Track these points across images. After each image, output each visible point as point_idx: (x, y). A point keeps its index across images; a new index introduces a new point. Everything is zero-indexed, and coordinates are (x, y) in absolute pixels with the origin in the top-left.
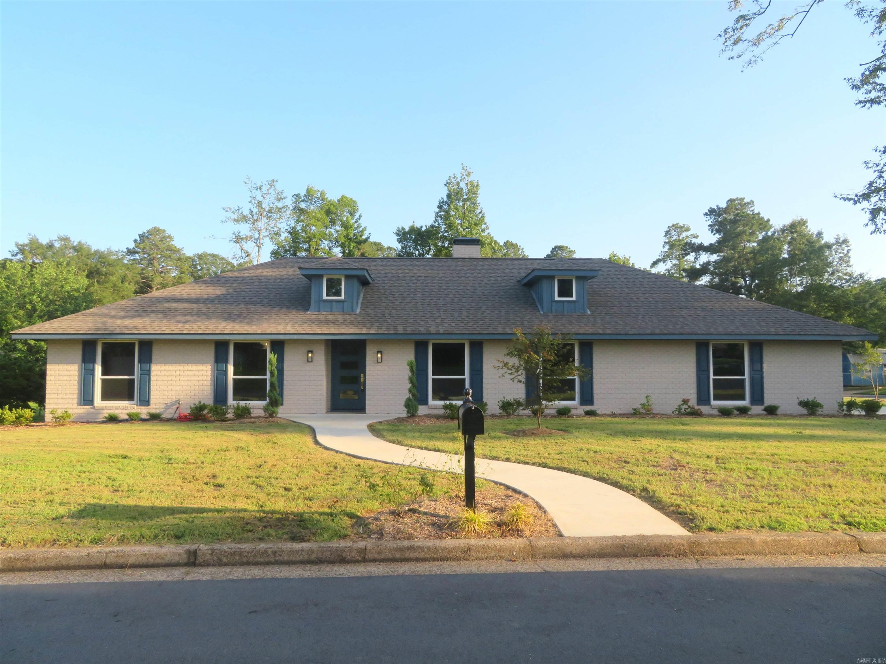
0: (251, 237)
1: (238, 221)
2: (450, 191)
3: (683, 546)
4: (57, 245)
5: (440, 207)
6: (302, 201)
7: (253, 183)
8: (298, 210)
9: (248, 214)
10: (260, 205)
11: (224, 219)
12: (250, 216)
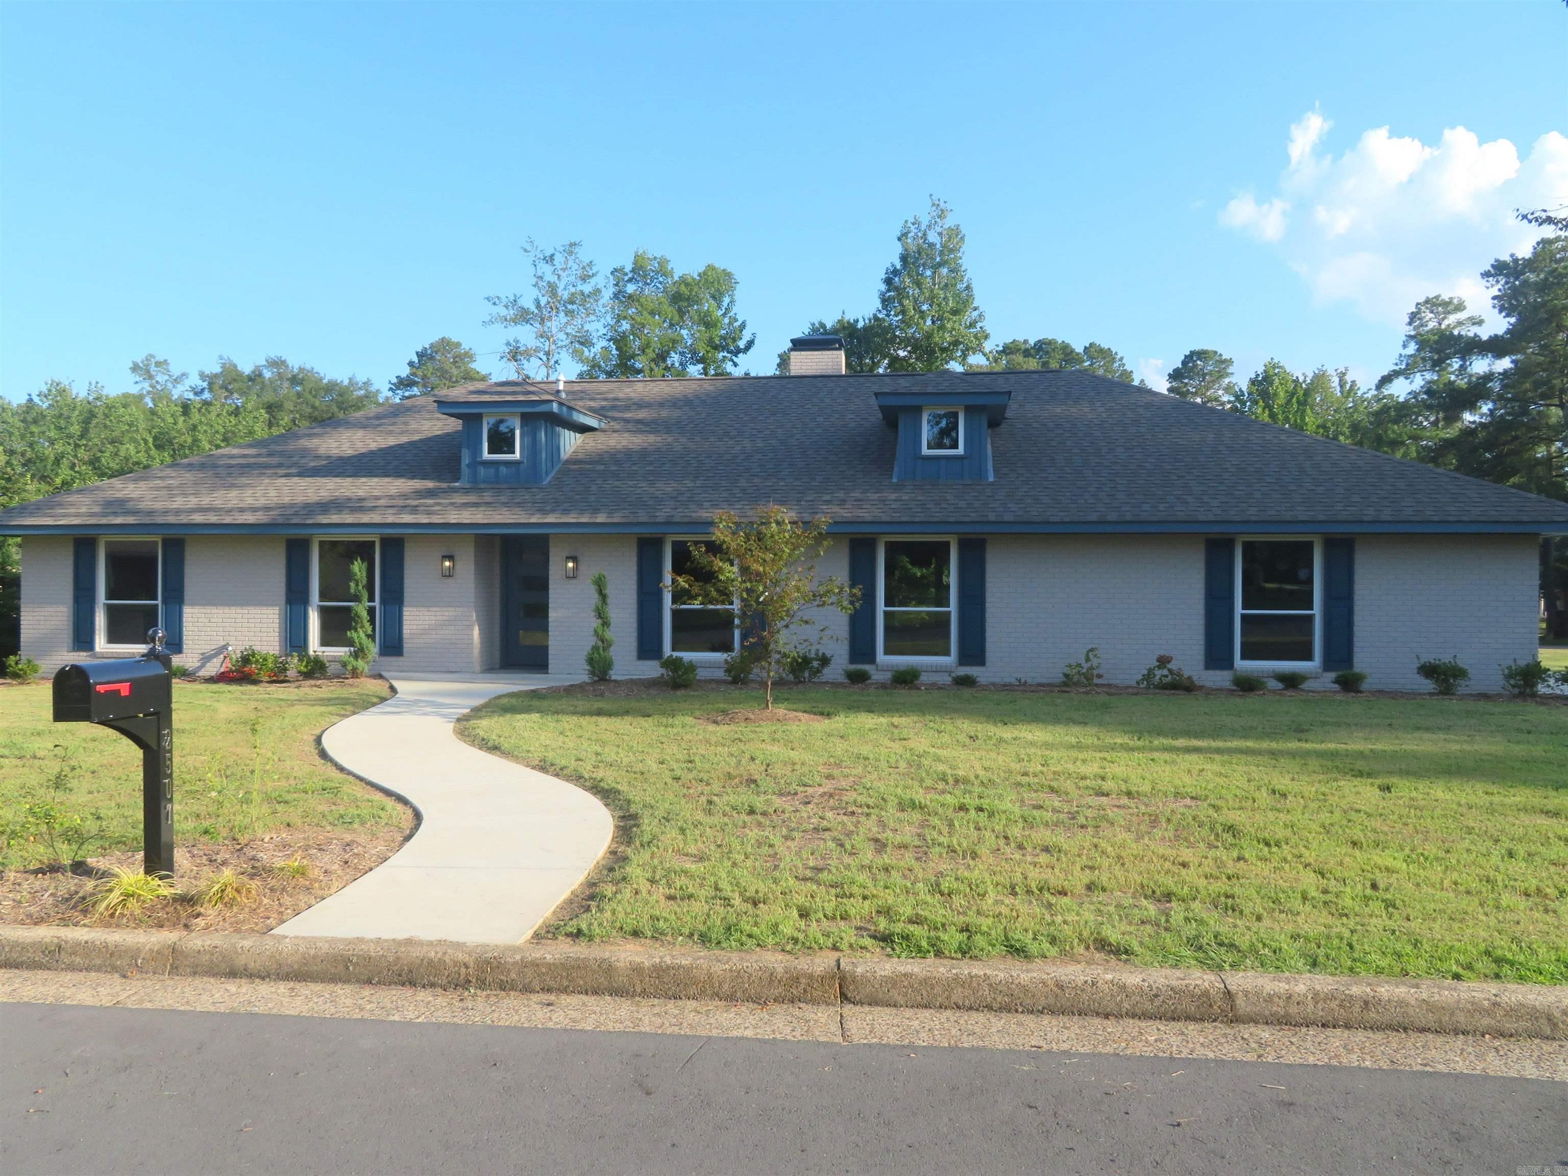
0: (537, 350)
1: (515, 321)
2: (906, 250)
3: (467, 967)
4: (267, 374)
5: (888, 281)
6: (630, 280)
7: (539, 249)
8: (624, 297)
9: (533, 308)
10: (552, 289)
11: (487, 319)
12: (536, 311)
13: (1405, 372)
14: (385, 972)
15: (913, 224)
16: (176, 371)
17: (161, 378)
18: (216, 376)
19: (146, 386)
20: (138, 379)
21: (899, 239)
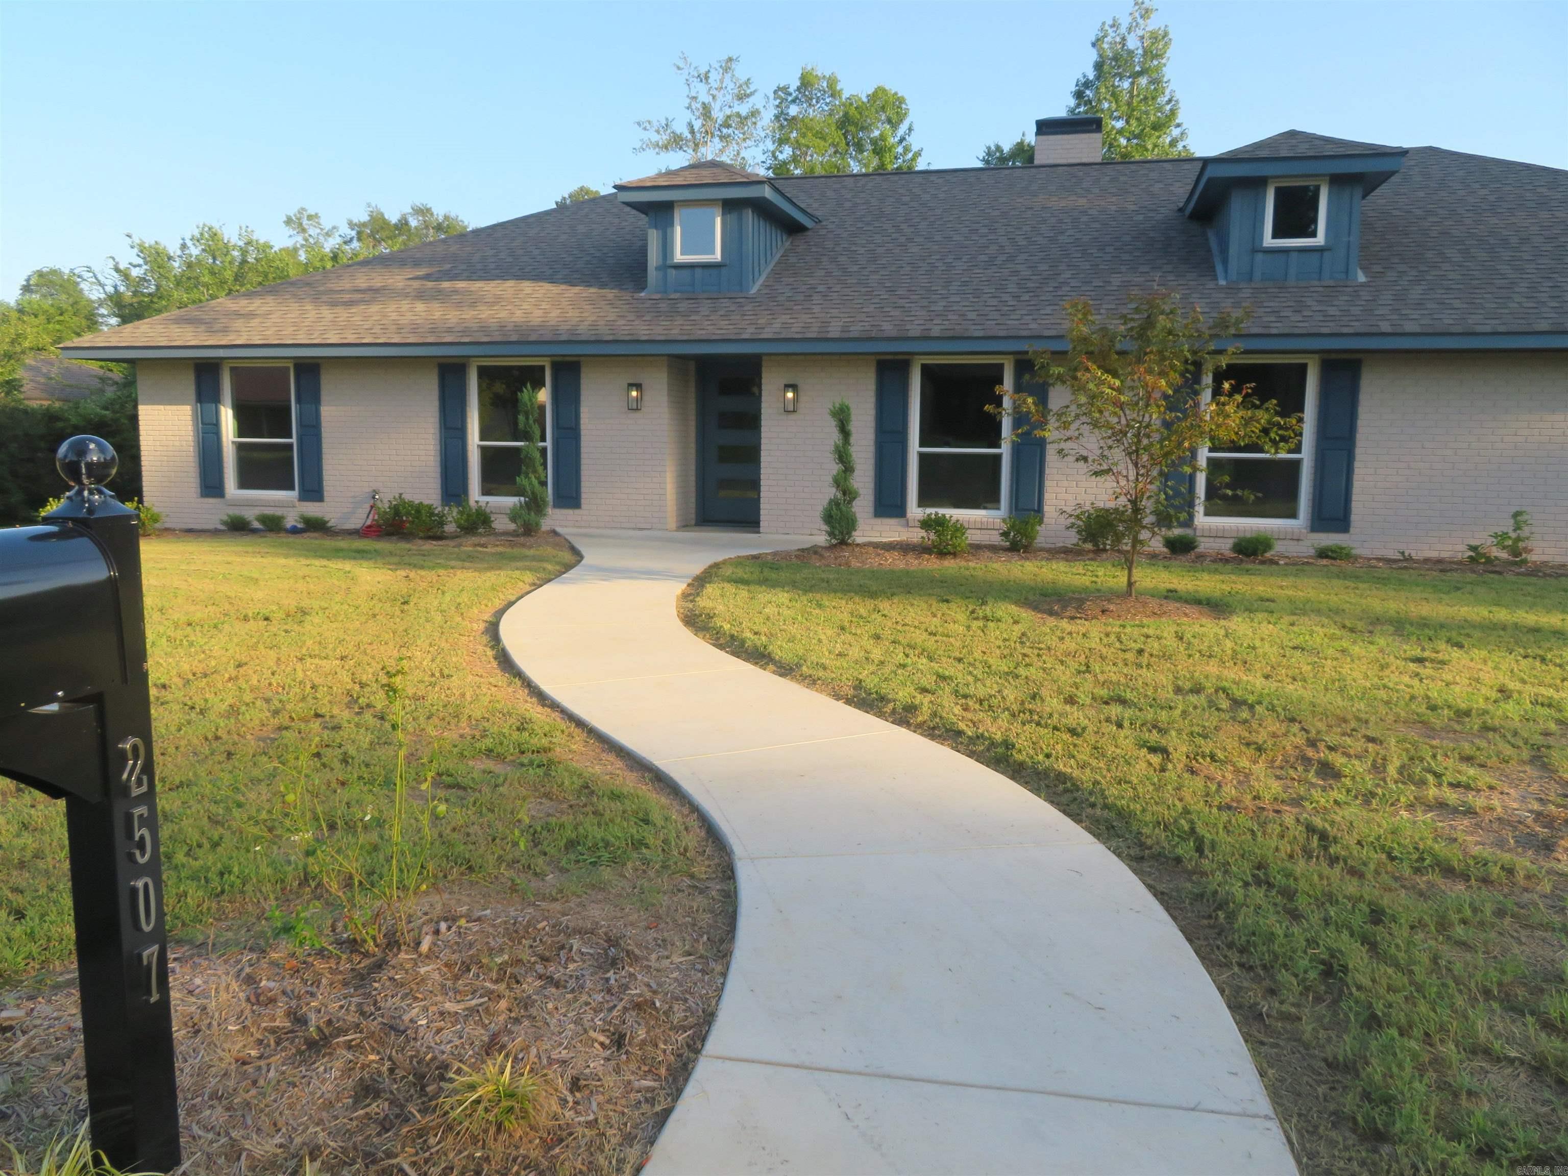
1: (666, 147)
6: (794, 101)
7: (693, 66)
8: (786, 120)
9: (687, 134)
10: (706, 112)
11: (638, 146)
12: (689, 136)
15: (1111, 27)
16: (327, 225)
17: (313, 231)
18: (364, 225)
19: (299, 239)
20: (292, 232)
21: (1094, 45)
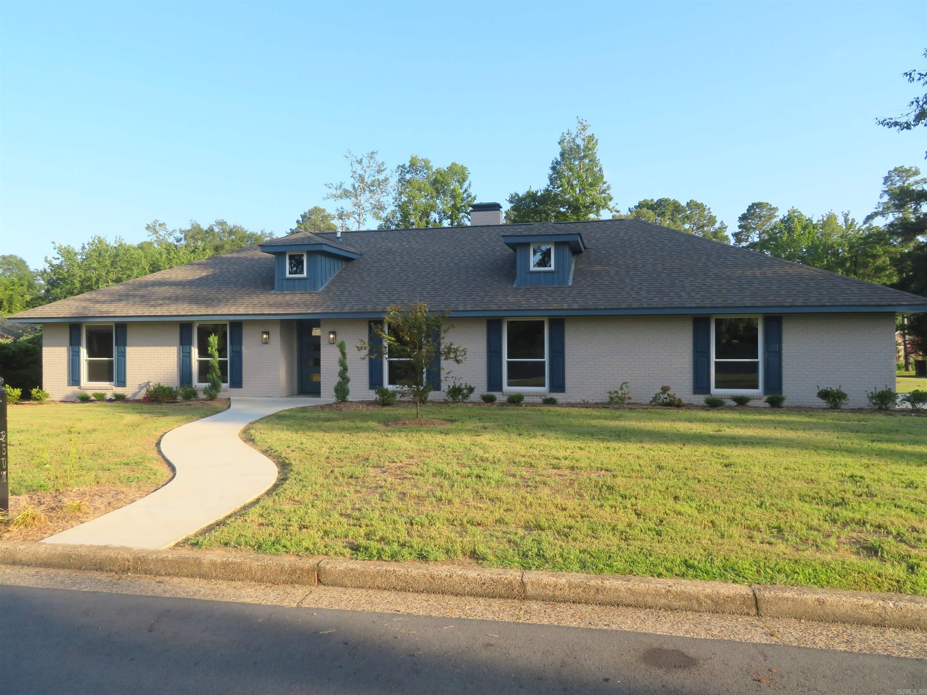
0: (354, 213)
1: (341, 197)
2: (563, 150)
4: (216, 230)
5: (553, 168)
6: (408, 172)
7: (354, 156)
8: (404, 181)
9: (351, 189)
10: (362, 179)
11: (325, 196)
12: (353, 191)
13: (883, 214)
14: (88, 563)
15: (568, 134)
16: (170, 229)
17: (162, 233)
18: (189, 231)
19: (154, 238)
20: (149, 233)
21: (559, 143)
